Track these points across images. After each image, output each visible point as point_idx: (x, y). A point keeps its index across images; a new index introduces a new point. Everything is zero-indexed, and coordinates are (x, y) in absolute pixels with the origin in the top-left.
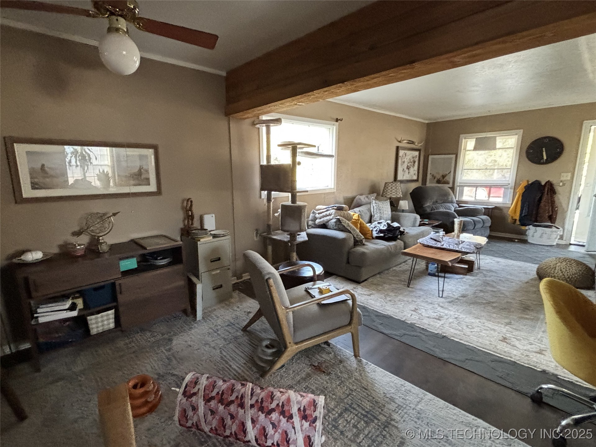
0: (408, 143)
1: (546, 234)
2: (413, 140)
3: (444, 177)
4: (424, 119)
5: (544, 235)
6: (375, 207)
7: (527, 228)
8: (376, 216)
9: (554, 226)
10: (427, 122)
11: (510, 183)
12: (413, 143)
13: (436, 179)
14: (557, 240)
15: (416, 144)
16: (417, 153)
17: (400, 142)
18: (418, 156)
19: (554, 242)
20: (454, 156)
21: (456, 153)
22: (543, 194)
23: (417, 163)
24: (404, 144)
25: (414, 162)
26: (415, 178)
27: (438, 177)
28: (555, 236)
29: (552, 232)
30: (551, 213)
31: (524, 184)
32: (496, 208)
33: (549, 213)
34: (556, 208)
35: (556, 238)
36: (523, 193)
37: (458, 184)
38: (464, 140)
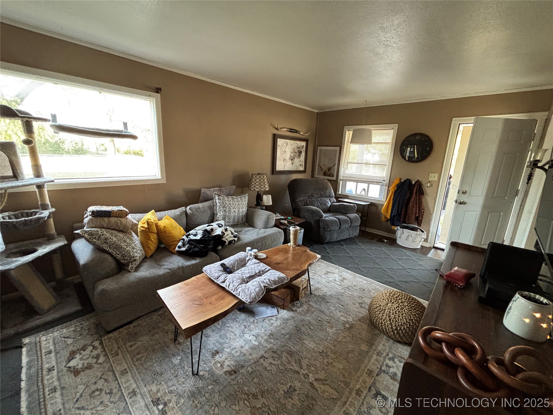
0: (290, 131)
1: (411, 236)
2: (297, 129)
3: (329, 169)
4: (313, 108)
5: (409, 237)
6: (218, 204)
7: (396, 228)
8: (219, 214)
9: (420, 229)
10: (317, 111)
11: (385, 180)
12: (296, 132)
13: (323, 171)
14: (421, 243)
15: (301, 133)
16: (304, 144)
17: (277, 129)
18: (305, 147)
19: (418, 245)
20: (338, 148)
21: (340, 145)
22: (411, 193)
23: (303, 154)
24: (284, 132)
25: (300, 152)
26: (302, 169)
27: (325, 169)
28: (420, 239)
29: (417, 235)
30: (417, 215)
31: (397, 182)
32: (372, 204)
33: (416, 214)
34: (422, 209)
35: (420, 242)
36: (395, 191)
37: (341, 178)
38: (347, 132)
